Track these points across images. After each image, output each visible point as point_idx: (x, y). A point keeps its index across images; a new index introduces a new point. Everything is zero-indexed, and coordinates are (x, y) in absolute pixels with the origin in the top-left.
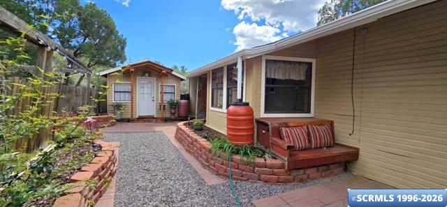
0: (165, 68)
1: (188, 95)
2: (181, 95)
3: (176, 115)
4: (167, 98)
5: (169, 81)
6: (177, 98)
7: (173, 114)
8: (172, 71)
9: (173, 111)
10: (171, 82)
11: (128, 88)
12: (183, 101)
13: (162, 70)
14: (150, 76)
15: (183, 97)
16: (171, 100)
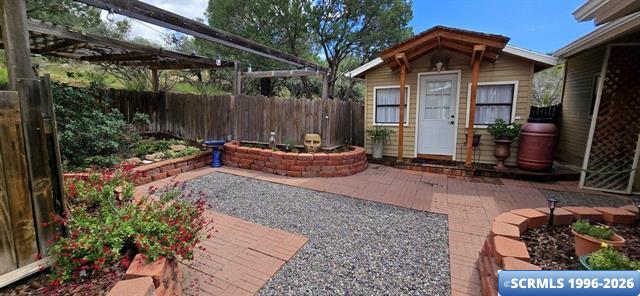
0: (482, 36)
1: (559, 108)
2: (533, 109)
3: (511, 161)
4: (489, 117)
5: (497, 73)
6: (517, 117)
7: (502, 159)
8: (505, 40)
9: (502, 151)
10: (503, 77)
11: (394, 99)
12: (536, 127)
13: (472, 45)
14: (446, 66)
15: (536, 115)
16: (500, 122)
